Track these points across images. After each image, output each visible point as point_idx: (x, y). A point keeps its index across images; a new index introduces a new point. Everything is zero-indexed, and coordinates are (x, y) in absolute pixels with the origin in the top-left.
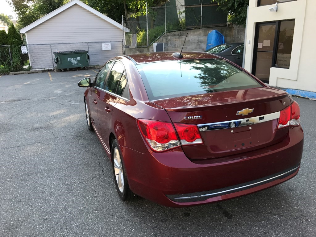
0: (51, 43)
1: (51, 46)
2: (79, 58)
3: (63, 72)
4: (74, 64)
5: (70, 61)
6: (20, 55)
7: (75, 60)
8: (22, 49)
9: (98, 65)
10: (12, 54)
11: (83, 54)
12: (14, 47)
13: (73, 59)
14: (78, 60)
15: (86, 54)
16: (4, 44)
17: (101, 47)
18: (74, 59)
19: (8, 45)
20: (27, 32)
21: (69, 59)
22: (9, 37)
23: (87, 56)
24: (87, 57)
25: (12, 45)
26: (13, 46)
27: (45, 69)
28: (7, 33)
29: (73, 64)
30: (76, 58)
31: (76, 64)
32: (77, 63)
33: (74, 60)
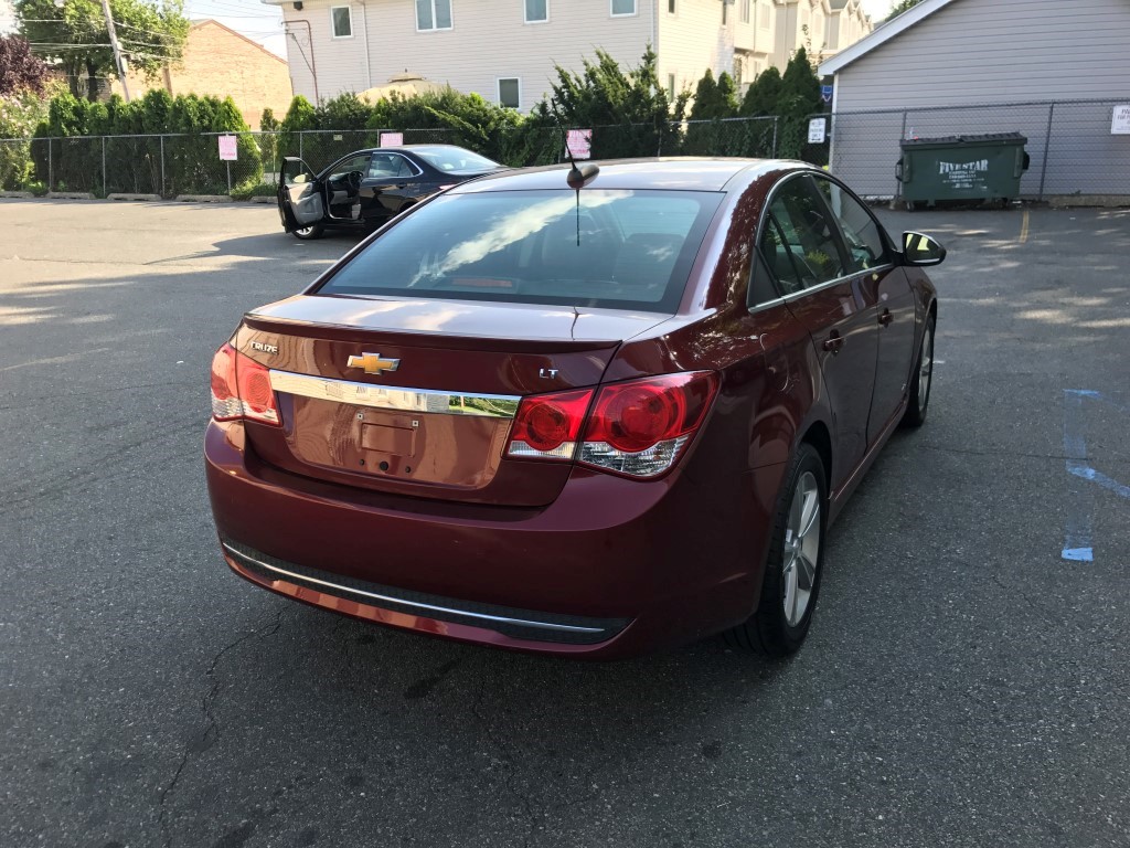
0: (908, 107)
1: (905, 118)
2: (985, 163)
3: (911, 211)
4: (958, 186)
5: (946, 175)
6: (800, 148)
7: (968, 170)
8: (811, 127)
9: (1078, 194)
10: (778, 144)
11: (1007, 150)
12: (790, 120)
13: (957, 166)
14: (979, 173)
15: (1018, 150)
16: (764, 113)
17: (1109, 119)
18: (965, 166)
19: (775, 114)
20: (840, 71)
21: (945, 167)
22: (782, 91)
23: (1017, 157)
24: (1018, 161)
25: (785, 113)
26: (786, 118)
27: (868, 198)
28: (781, 75)
29: (955, 184)
30: (971, 164)
31: (967, 186)
32: (970, 183)
33: (962, 169)
